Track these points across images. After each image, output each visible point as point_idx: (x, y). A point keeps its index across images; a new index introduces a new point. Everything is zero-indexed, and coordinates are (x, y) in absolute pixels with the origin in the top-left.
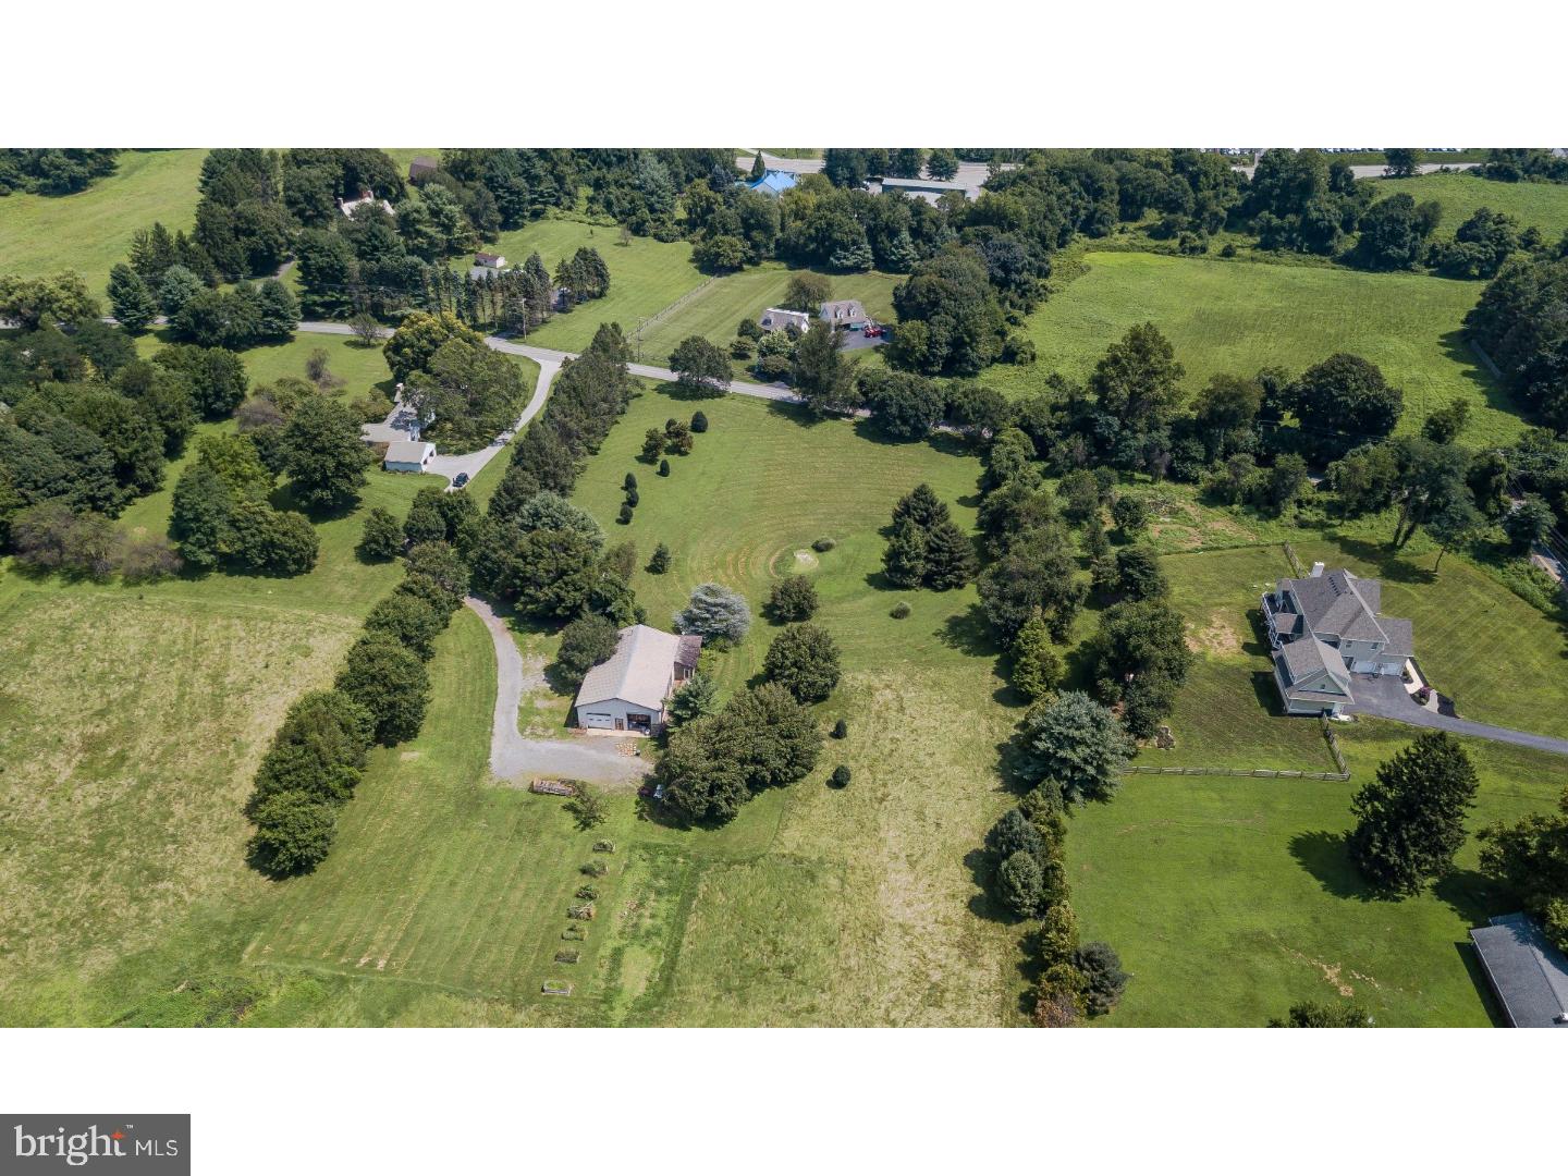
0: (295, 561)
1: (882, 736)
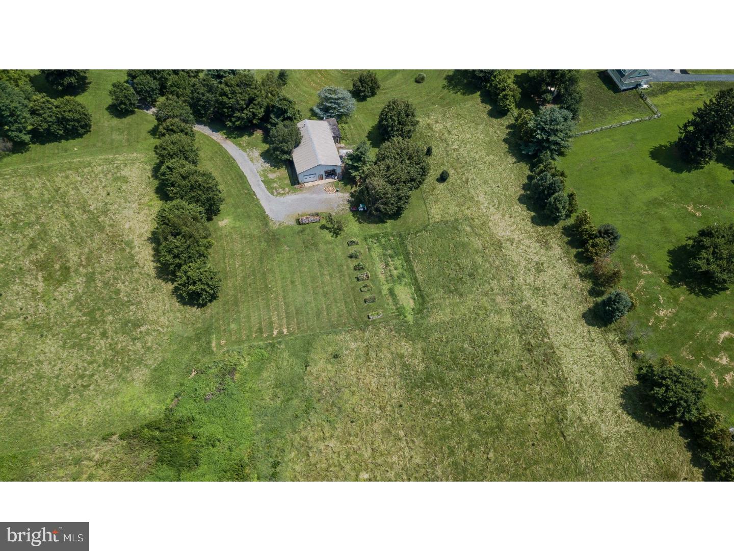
0: (82, 127)
1: (448, 149)
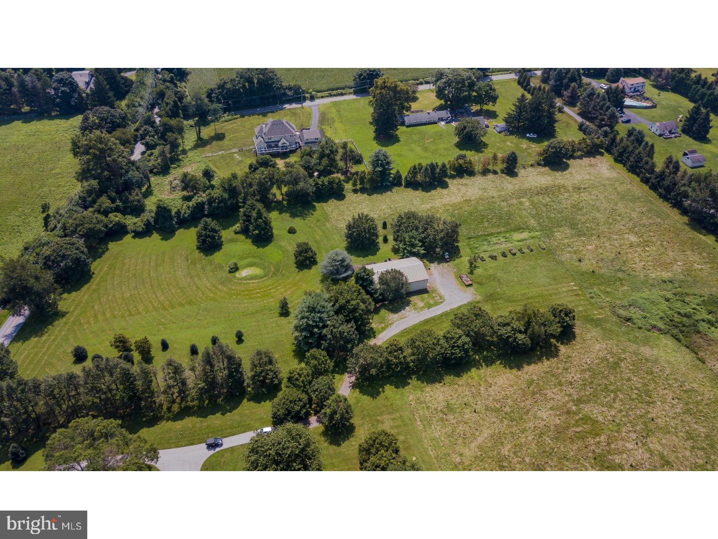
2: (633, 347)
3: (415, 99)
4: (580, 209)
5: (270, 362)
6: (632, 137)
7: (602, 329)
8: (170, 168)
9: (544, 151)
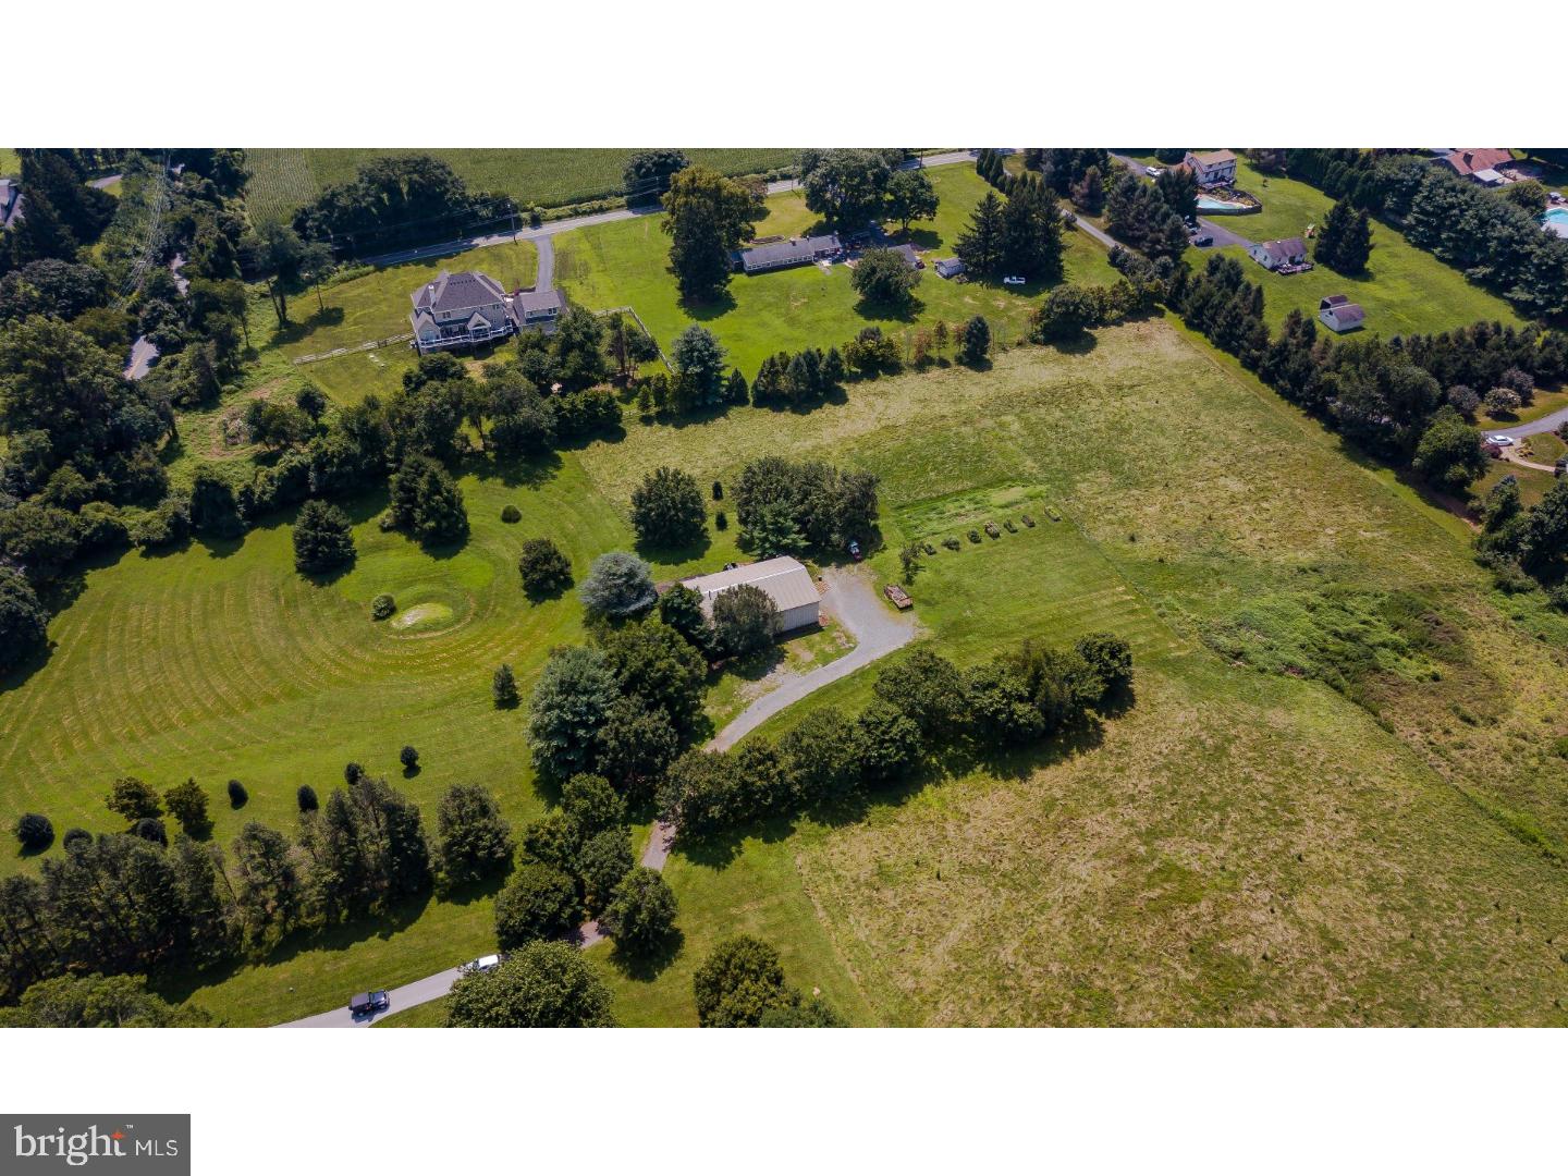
2: (1253, 711)
3: (762, 214)
4: (1124, 431)
5: (484, 811)
6: (1218, 275)
7: (1187, 678)
8: (218, 392)
9: (1042, 311)
